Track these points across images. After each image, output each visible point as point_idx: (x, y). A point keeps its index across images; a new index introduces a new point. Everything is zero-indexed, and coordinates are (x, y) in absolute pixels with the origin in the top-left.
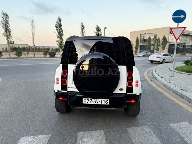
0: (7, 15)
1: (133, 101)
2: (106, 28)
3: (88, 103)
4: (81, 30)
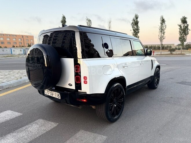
0: (90, 21)
1: (85, 101)
4: (160, 24)
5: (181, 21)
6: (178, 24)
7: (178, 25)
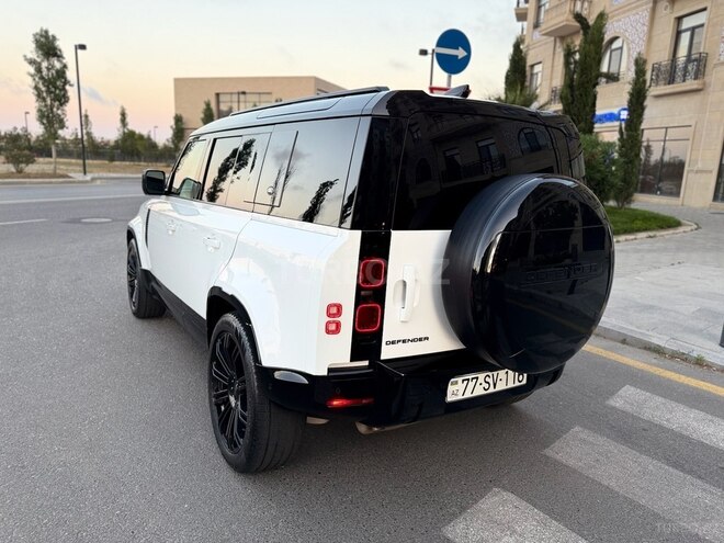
2: (83, 47)
3: (465, 396)
5: (34, 46)
6: (25, 56)
7: (26, 59)
